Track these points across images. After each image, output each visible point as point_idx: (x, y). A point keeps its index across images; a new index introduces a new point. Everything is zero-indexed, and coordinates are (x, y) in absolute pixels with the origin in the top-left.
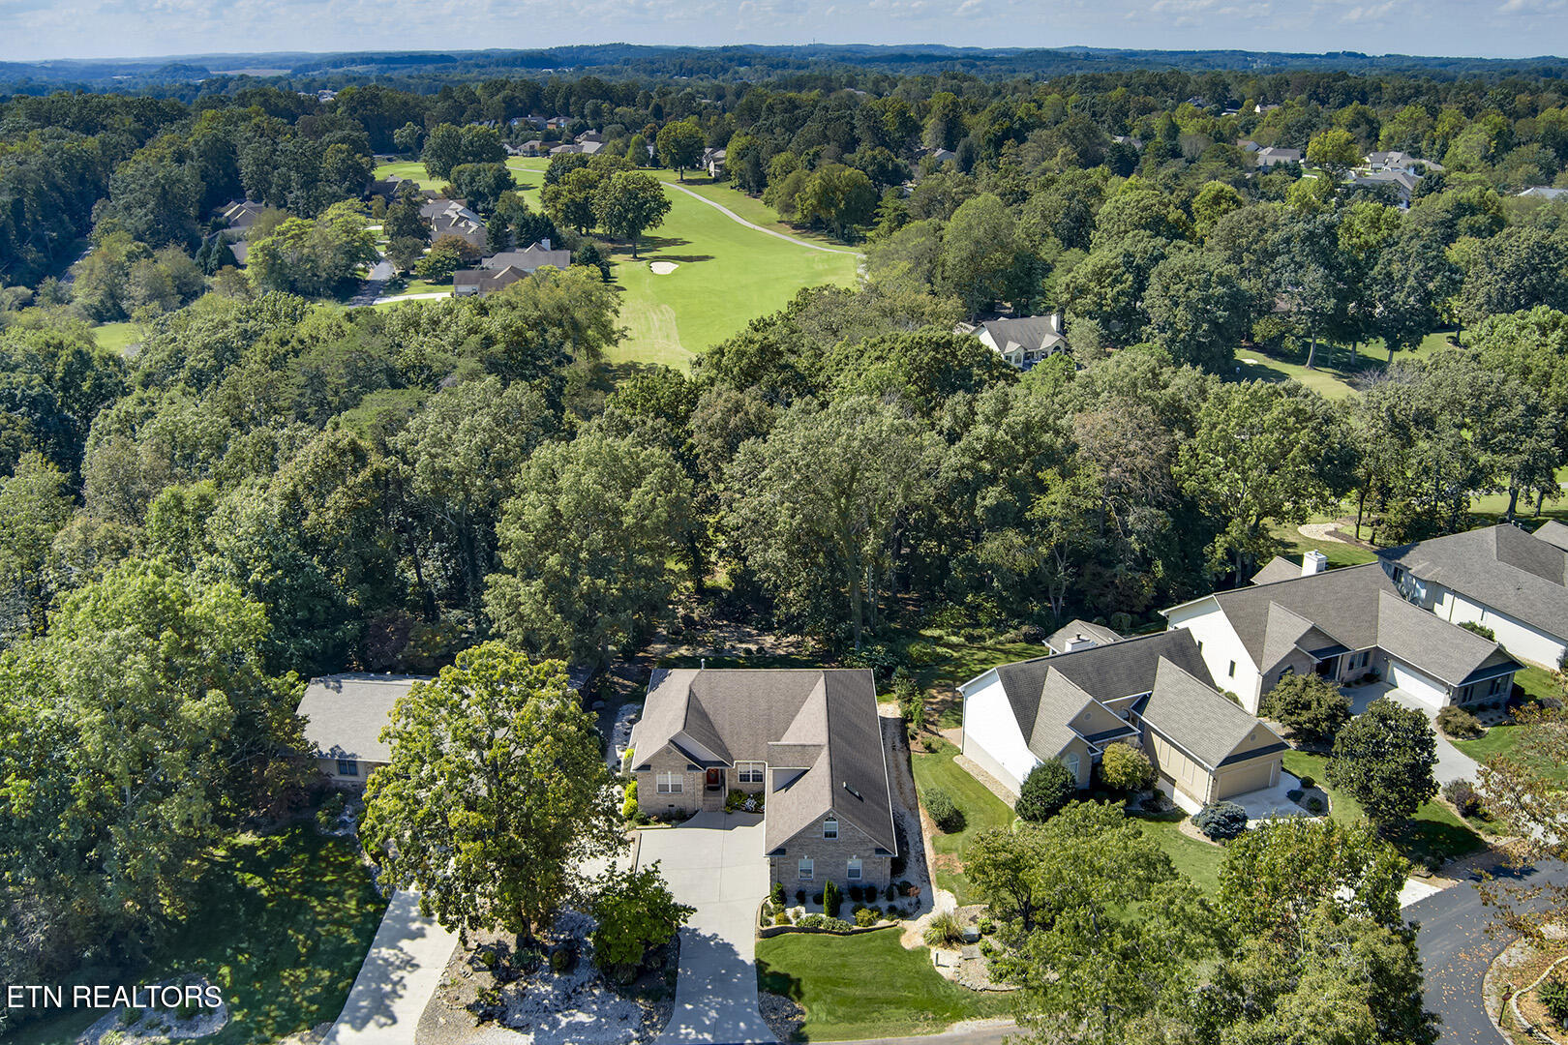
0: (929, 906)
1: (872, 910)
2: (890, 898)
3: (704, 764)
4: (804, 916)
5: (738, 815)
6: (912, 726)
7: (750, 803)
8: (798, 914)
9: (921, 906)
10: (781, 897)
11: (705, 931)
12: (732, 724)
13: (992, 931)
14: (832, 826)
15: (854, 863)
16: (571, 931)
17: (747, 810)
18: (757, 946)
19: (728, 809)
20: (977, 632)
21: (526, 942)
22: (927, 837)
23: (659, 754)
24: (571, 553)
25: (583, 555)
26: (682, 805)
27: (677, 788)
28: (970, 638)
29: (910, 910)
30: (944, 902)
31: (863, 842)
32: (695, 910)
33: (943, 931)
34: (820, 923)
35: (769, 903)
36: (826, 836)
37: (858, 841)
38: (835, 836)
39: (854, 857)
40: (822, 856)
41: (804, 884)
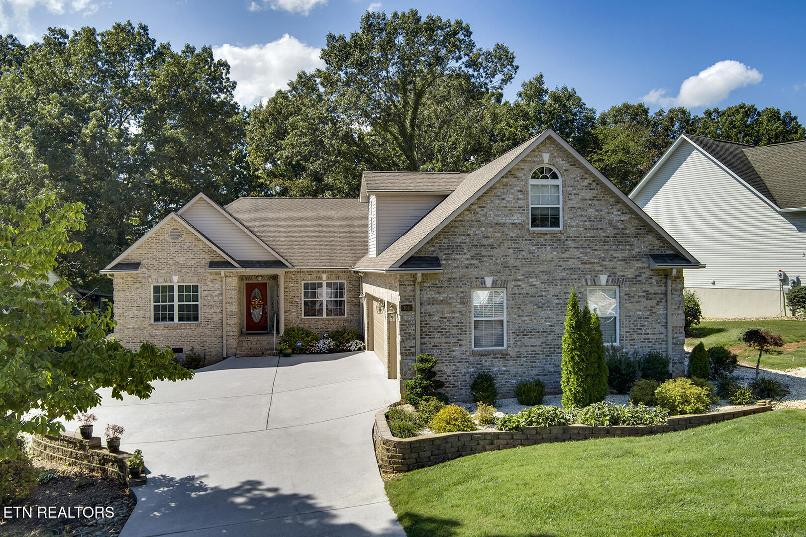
3: (243, 264)
5: (304, 357)
7: (325, 344)
17: (319, 352)
26: (197, 348)
27: (188, 314)
36: (535, 222)
37: (610, 231)
38: (555, 222)
39: (603, 278)
40: (528, 275)
41: (486, 362)
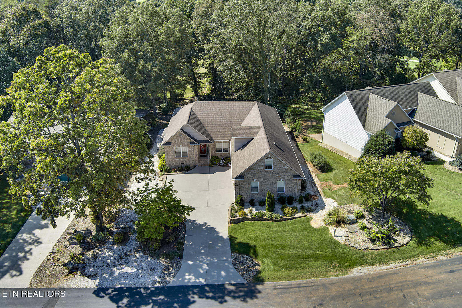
0: (323, 206)
1: (293, 208)
2: (301, 202)
3: (199, 142)
4: (254, 212)
5: (216, 167)
6: (296, 133)
7: (222, 162)
8: (250, 211)
9: (318, 206)
10: (241, 202)
11: (200, 222)
12: (212, 124)
13: (363, 217)
14: (269, 162)
15: (281, 184)
16: (127, 223)
17: (220, 165)
18: (229, 228)
19: (211, 165)
20: (315, 104)
21: (101, 228)
22: (314, 175)
23: (175, 136)
24: (134, 53)
25: (140, 53)
26: (188, 163)
27: (185, 154)
28: (313, 106)
29: (313, 208)
30: (330, 204)
31: (286, 171)
32: (194, 209)
33: (335, 218)
34: (264, 215)
35: (235, 206)
36: (266, 168)
37: (284, 170)
38: (271, 168)
39: (282, 180)
40: (264, 179)
41: (254, 195)
